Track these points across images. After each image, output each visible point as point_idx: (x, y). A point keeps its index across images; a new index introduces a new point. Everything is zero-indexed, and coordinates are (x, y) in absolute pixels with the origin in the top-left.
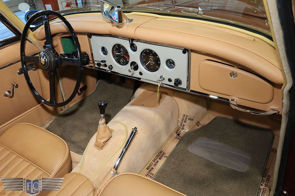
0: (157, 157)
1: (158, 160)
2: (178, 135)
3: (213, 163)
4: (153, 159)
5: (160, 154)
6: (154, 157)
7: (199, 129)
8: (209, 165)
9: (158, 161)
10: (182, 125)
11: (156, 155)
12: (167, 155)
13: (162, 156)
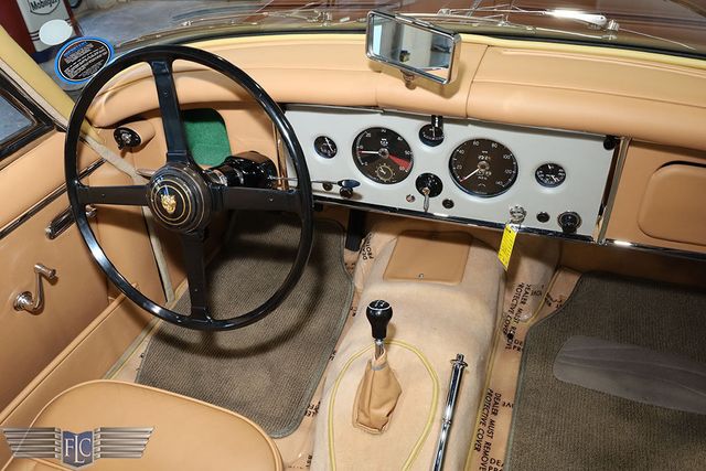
0: (486, 411)
1: (491, 417)
2: (510, 336)
3: (632, 403)
4: (479, 420)
5: (489, 401)
6: (480, 414)
7: (555, 315)
8: (625, 410)
9: (492, 422)
10: (516, 310)
11: (481, 407)
12: (508, 398)
13: (496, 403)
